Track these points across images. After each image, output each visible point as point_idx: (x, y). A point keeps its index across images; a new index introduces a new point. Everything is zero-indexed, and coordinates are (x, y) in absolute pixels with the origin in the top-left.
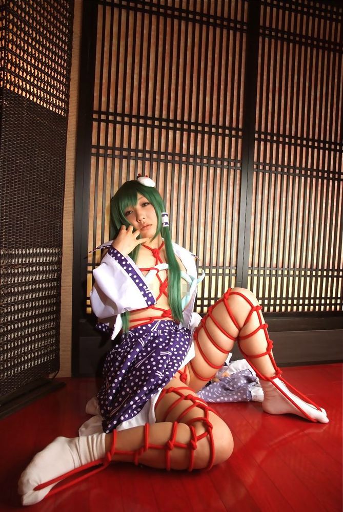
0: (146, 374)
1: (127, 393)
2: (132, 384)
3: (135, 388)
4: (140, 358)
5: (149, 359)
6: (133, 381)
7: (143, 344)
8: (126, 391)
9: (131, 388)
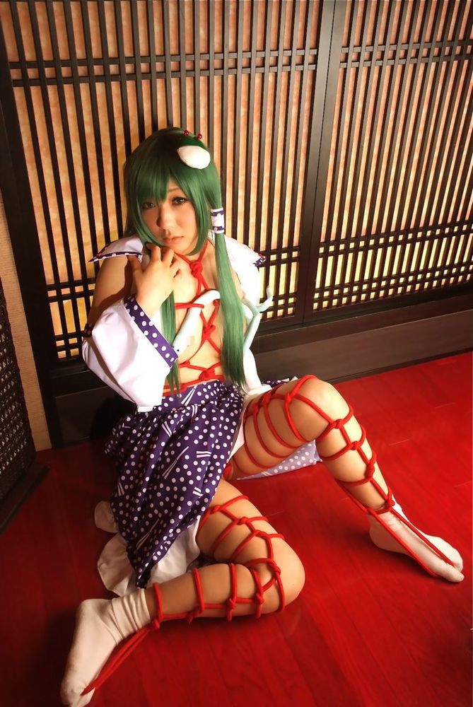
0: (180, 493)
1: (155, 516)
2: (162, 504)
3: (166, 511)
4: (168, 460)
5: (180, 464)
6: (162, 499)
7: (169, 433)
8: (153, 514)
9: (161, 509)
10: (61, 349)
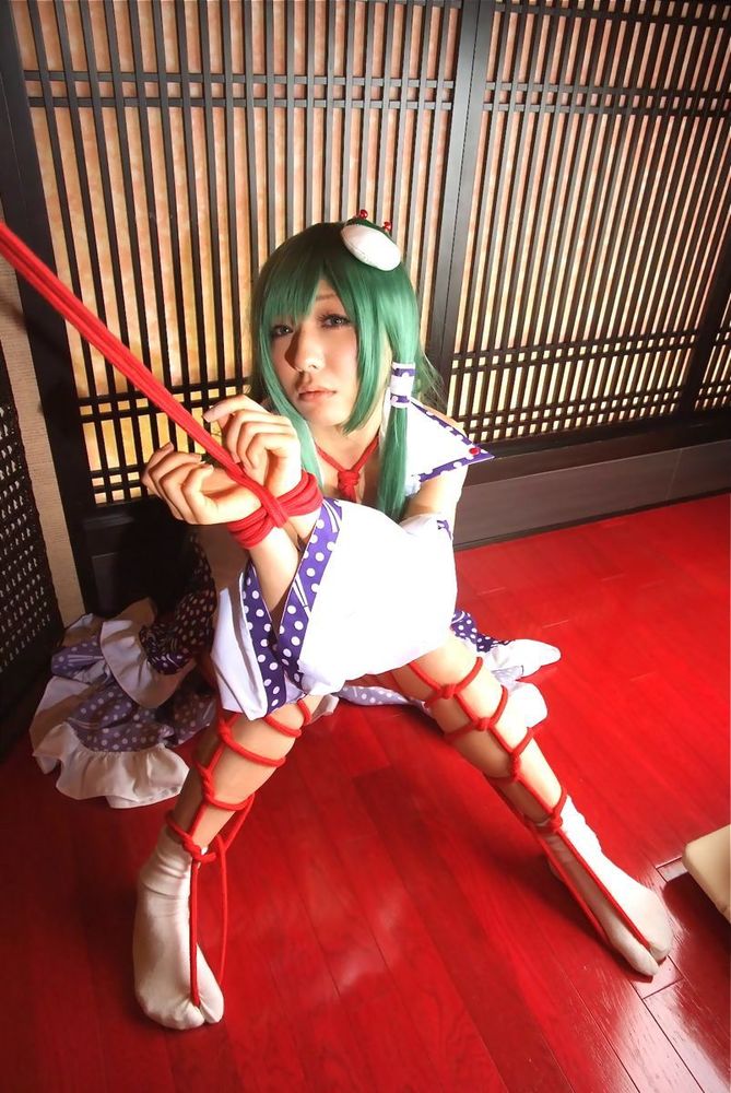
10: (100, 490)
